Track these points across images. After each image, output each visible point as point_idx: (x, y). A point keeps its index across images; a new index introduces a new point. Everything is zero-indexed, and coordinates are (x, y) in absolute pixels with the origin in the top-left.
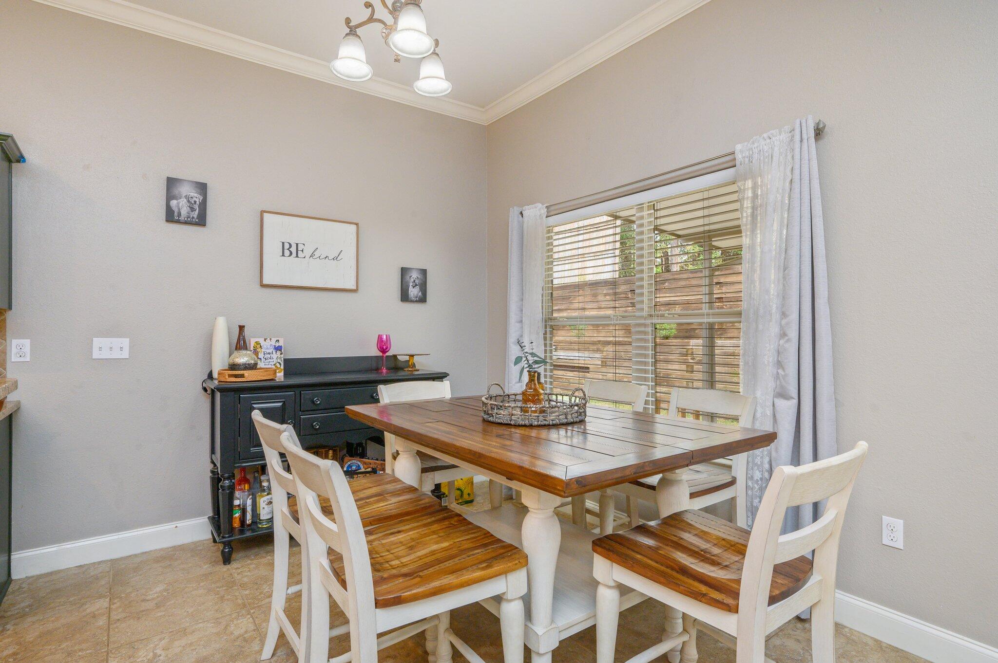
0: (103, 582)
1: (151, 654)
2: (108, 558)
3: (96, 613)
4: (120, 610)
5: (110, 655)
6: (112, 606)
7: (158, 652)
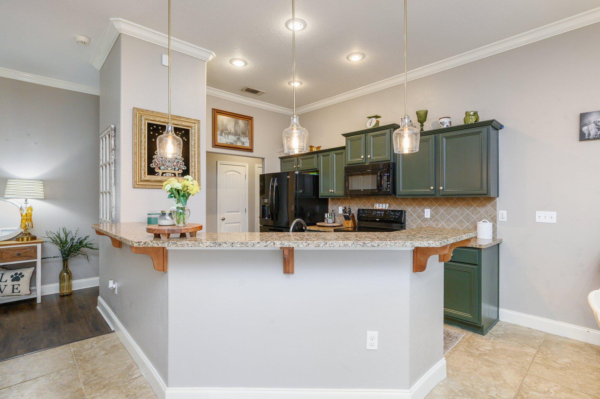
0: (537, 341)
1: (547, 389)
2: (545, 331)
3: (528, 353)
4: (540, 359)
5: (527, 376)
6: (537, 355)
7: (551, 391)
